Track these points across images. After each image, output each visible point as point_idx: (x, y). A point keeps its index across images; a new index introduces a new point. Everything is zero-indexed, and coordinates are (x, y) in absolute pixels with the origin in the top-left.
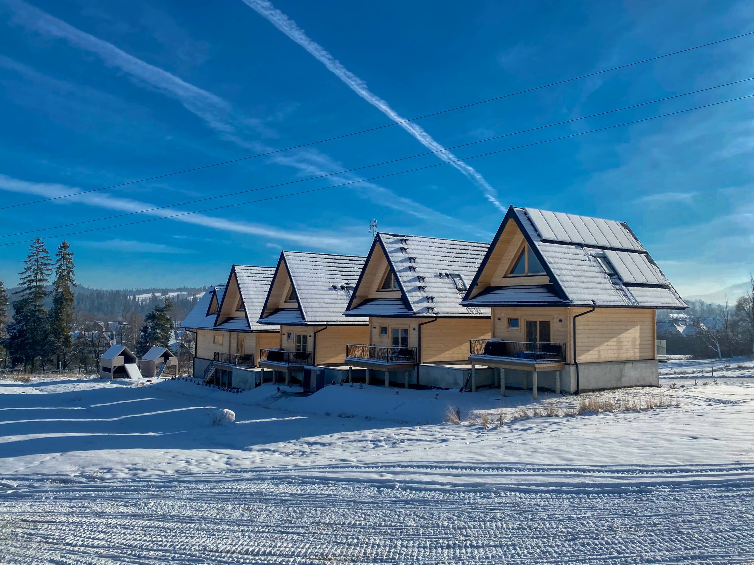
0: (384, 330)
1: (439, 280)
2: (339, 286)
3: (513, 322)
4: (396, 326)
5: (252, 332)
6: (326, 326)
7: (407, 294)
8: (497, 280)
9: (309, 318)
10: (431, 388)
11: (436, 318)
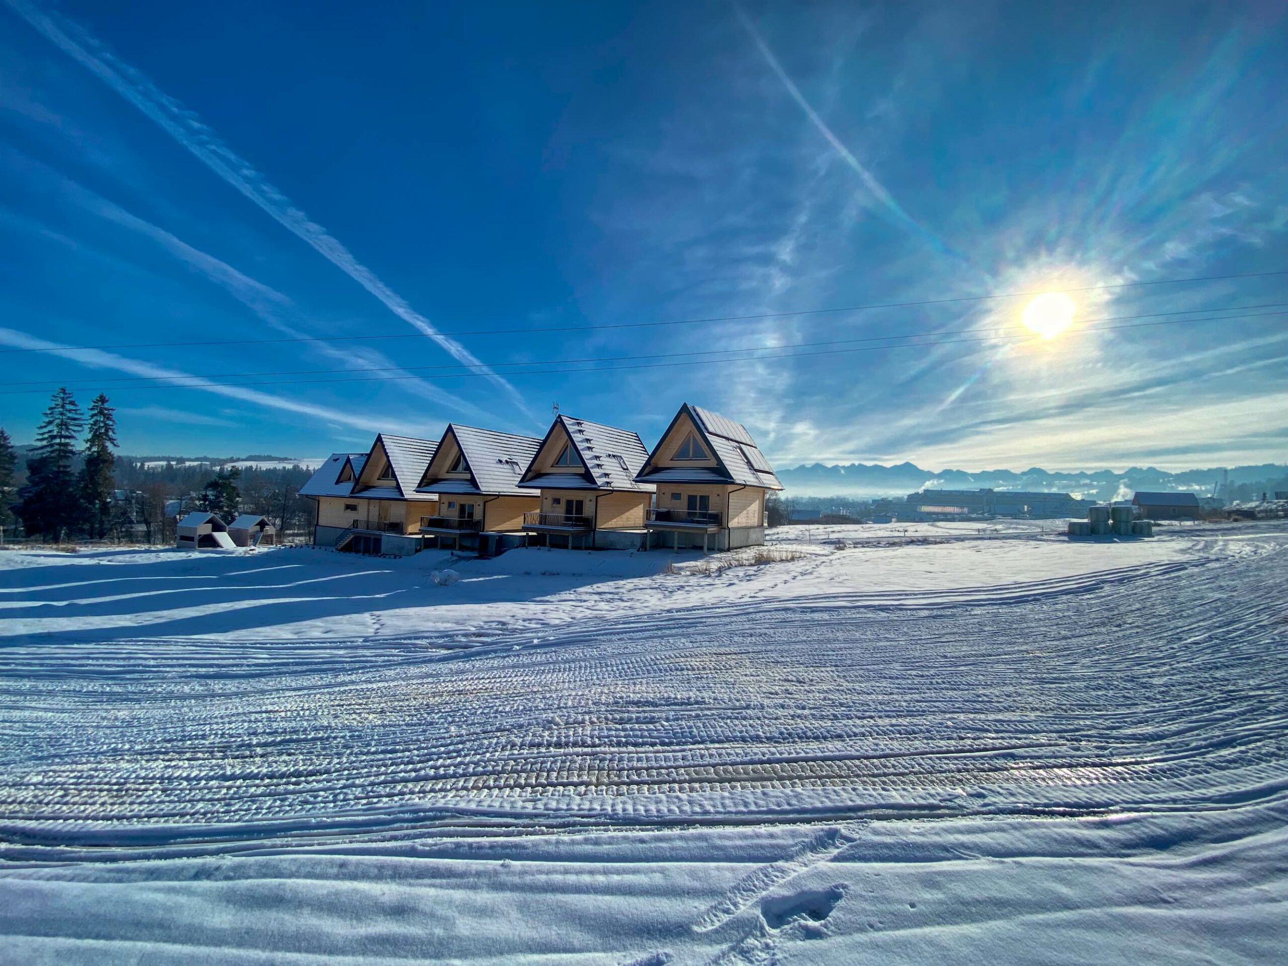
0: (557, 501)
1: (609, 459)
2: (504, 460)
3: (676, 496)
4: (570, 498)
5: (406, 500)
6: (498, 496)
7: (591, 470)
8: (664, 462)
9: (484, 488)
10: (607, 549)
11: (613, 491)
